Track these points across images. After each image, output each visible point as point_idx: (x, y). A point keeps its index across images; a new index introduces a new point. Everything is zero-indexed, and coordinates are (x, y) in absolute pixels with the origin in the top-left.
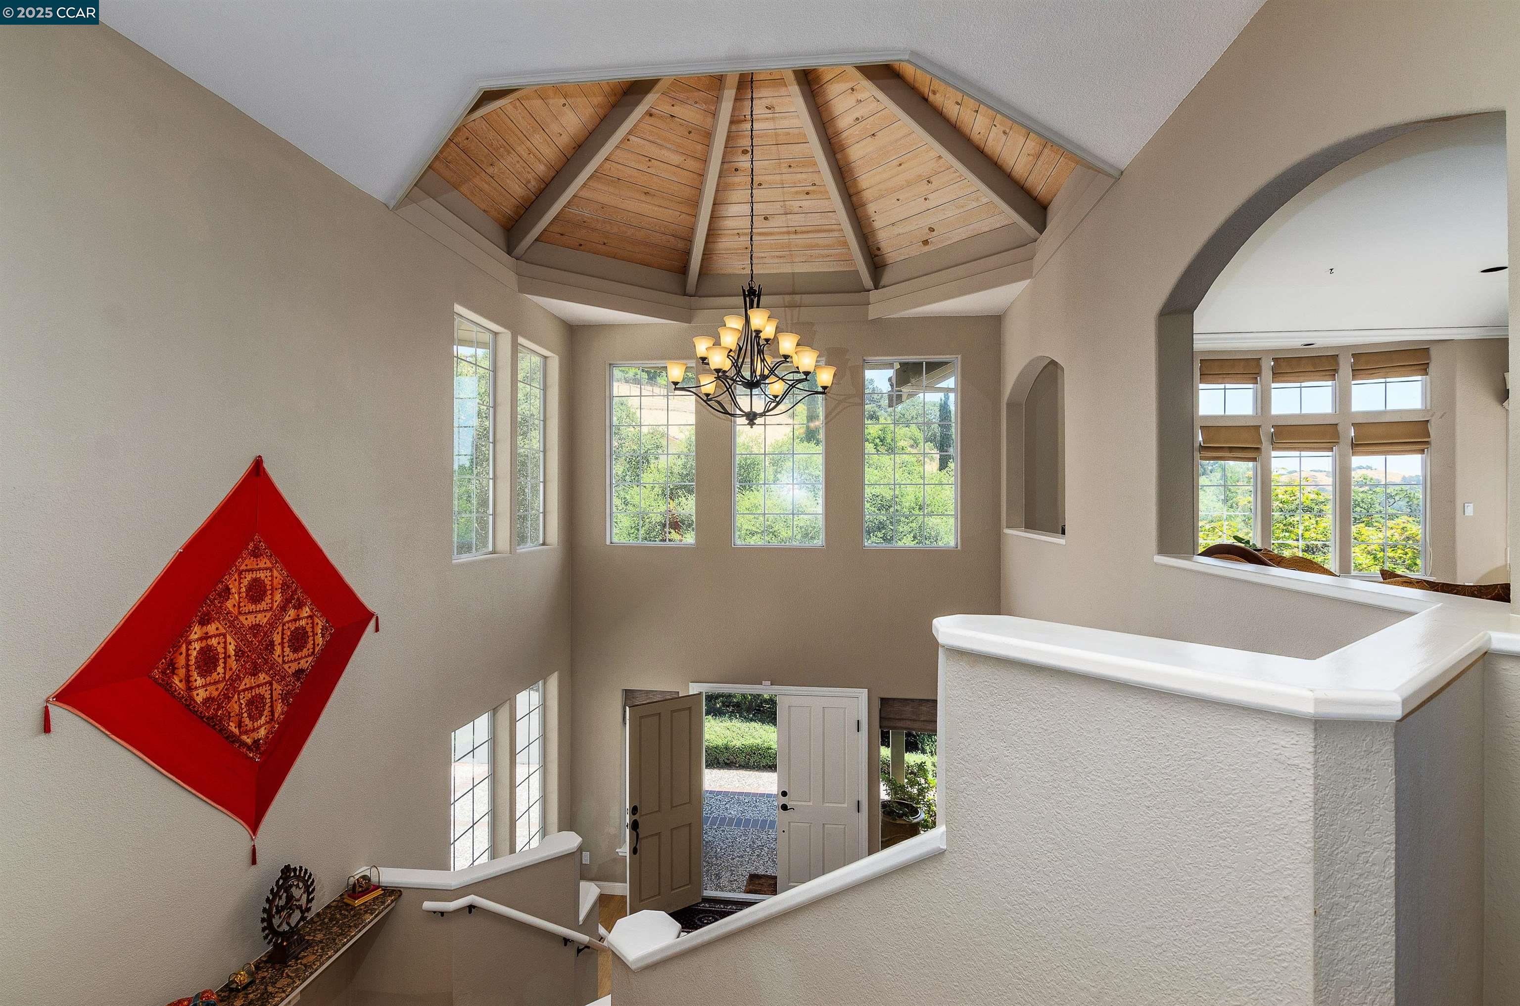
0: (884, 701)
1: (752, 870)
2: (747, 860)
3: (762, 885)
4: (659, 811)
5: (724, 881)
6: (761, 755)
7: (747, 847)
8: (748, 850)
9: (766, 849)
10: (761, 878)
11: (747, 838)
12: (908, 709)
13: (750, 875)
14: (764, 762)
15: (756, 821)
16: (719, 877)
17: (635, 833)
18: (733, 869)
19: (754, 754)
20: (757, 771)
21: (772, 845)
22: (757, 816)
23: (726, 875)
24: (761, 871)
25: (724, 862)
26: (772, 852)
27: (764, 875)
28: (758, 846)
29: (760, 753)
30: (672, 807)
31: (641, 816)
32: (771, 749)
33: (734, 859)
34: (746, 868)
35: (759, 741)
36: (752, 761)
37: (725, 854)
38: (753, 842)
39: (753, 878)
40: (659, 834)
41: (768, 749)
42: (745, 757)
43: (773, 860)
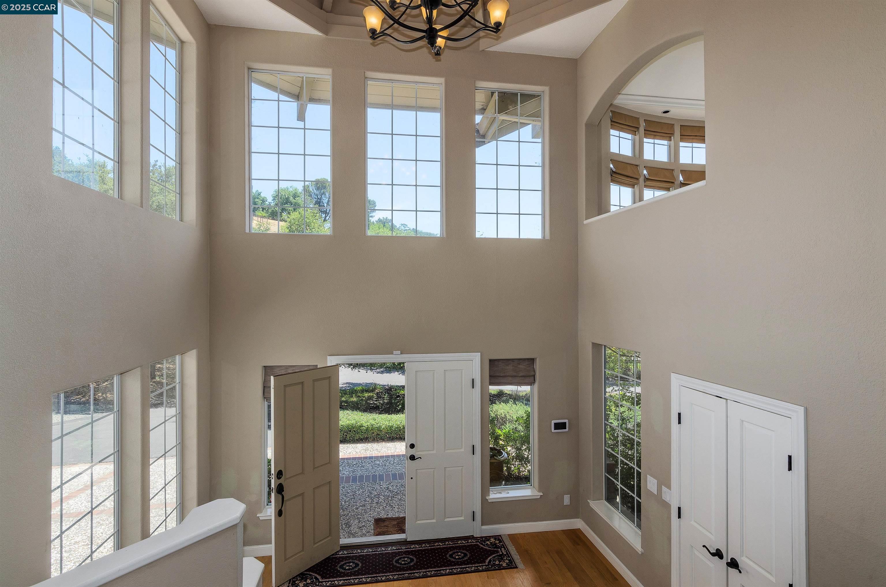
0: (492, 362)
1: (376, 515)
2: (369, 507)
3: (387, 526)
4: (302, 473)
5: (354, 528)
6: (355, 431)
7: (366, 498)
8: (367, 499)
9: (382, 497)
10: (385, 521)
11: (364, 490)
12: (510, 367)
13: (375, 519)
14: (357, 437)
15: (368, 477)
16: (348, 525)
17: (280, 496)
18: (359, 516)
19: (350, 431)
20: (352, 443)
21: (386, 493)
22: (366, 474)
23: (354, 523)
24: (383, 515)
25: (350, 512)
26: (388, 498)
27: (386, 518)
28: (375, 496)
29: (354, 431)
30: (314, 468)
31: (286, 479)
32: (362, 426)
33: (358, 508)
34: (370, 514)
35: (353, 422)
36: (348, 436)
37: (349, 505)
38: (371, 493)
39: (378, 521)
40: (302, 494)
41: (360, 427)
42: (343, 434)
43: (390, 505)
